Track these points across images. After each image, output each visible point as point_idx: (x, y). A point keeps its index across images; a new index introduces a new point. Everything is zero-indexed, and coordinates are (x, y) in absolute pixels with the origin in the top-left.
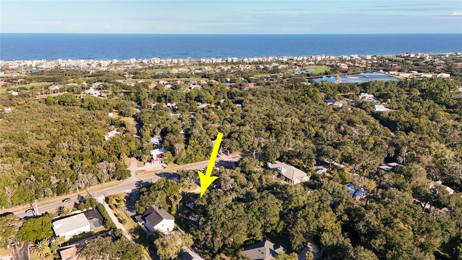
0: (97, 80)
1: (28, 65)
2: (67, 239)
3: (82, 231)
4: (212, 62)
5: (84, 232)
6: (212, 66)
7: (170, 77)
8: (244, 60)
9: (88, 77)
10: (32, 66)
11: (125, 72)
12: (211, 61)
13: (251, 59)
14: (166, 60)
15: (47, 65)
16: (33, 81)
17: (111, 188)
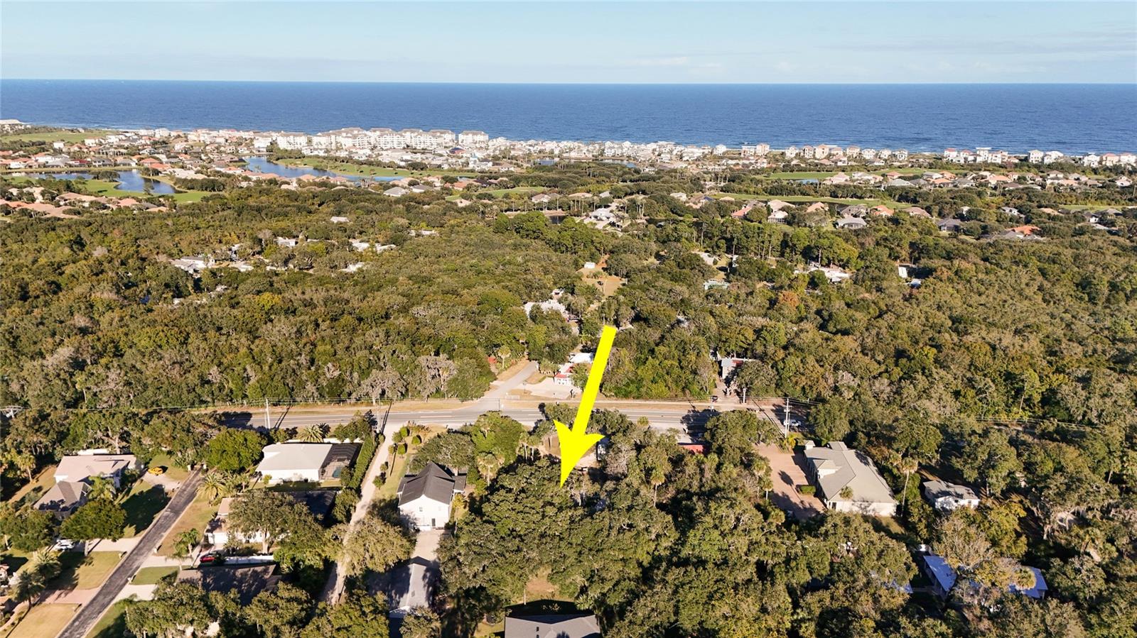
0: (634, 190)
1: (548, 150)
2: (272, 483)
3: (304, 477)
4: (975, 160)
5: (306, 480)
6: (958, 171)
7: (812, 192)
8: (1086, 158)
9: (631, 181)
10: (553, 153)
11: (705, 175)
12: (970, 158)
13: (1109, 158)
14: (845, 149)
15: (579, 151)
16: (521, 184)
17: (432, 412)
